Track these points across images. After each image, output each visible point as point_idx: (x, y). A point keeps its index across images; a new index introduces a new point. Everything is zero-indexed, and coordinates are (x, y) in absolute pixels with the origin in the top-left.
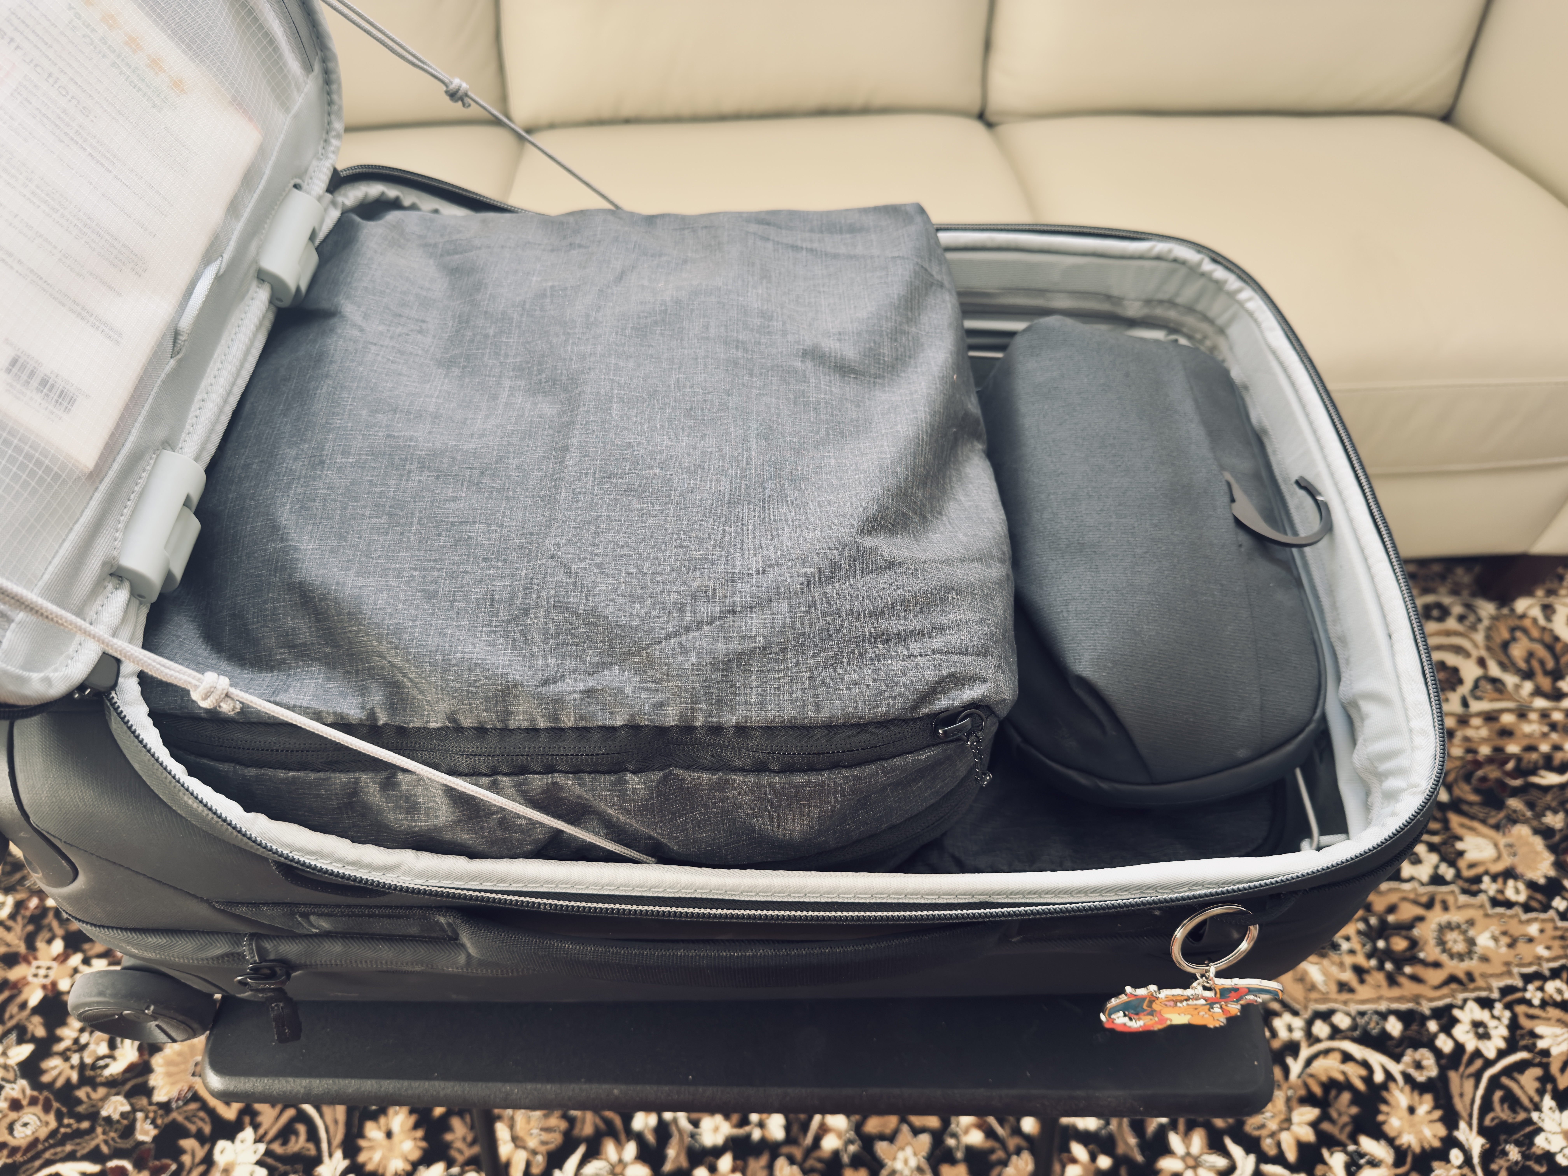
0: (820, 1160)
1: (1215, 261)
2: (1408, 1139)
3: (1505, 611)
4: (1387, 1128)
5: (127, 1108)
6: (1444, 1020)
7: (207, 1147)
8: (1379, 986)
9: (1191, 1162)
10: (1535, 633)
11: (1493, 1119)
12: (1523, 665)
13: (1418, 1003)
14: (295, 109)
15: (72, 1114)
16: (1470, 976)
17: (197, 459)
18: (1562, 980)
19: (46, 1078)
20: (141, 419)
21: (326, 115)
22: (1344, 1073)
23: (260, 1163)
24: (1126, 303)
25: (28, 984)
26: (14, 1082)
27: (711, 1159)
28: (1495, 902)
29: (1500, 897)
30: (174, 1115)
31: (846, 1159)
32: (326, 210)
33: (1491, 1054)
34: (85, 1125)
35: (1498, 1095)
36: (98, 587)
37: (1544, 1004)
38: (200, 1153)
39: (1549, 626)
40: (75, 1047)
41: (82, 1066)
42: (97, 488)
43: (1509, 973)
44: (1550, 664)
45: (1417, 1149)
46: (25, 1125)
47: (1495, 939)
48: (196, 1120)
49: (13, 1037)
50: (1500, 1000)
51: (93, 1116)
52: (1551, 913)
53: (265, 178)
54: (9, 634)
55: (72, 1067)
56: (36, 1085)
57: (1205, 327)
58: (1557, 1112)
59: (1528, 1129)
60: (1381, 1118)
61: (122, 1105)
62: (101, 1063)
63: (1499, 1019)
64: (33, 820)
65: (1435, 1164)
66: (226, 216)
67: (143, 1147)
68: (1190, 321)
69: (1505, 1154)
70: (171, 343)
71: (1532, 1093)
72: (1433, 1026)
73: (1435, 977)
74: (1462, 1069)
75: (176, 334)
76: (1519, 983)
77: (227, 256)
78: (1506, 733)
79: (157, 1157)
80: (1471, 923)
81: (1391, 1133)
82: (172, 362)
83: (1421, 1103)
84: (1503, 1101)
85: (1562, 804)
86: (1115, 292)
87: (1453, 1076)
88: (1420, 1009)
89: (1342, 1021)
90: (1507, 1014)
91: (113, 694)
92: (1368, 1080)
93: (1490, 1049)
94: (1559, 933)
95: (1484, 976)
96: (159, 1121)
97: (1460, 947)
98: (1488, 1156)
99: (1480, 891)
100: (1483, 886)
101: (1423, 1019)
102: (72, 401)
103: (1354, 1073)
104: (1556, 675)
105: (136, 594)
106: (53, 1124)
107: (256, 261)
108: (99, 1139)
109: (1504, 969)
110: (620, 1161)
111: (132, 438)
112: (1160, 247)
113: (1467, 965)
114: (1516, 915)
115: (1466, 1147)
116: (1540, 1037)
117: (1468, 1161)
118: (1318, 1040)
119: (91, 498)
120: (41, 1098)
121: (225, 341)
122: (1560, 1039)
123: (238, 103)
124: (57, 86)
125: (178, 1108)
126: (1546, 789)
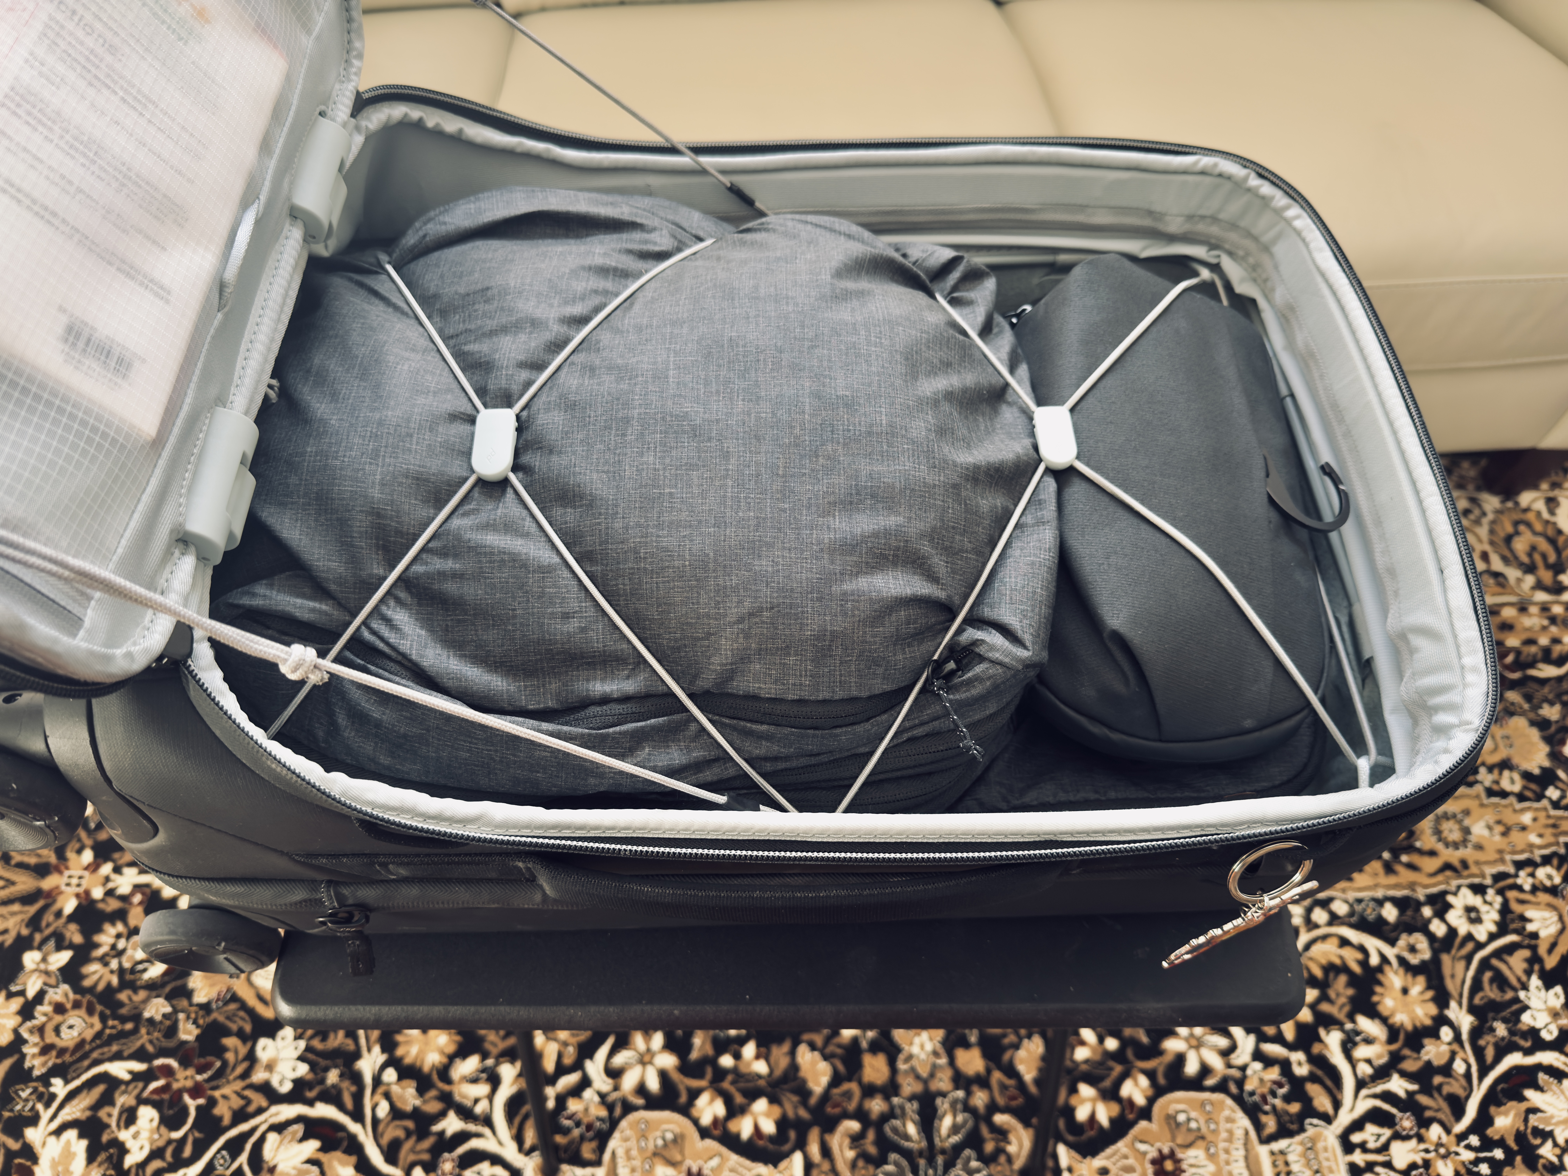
0: (839, 1046)
1: (1261, 176)
2: (1401, 1018)
3: (1510, 504)
4: (1381, 1009)
5: (168, 1009)
6: (1439, 906)
7: (249, 1044)
8: (1376, 874)
9: (1194, 1042)
10: (1538, 527)
11: (1482, 998)
12: (1525, 559)
13: (1413, 890)
14: (317, 30)
15: (115, 1017)
16: (1465, 864)
17: (246, 413)
18: (1552, 866)
19: (87, 983)
20: (195, 379)
21: (346, 34)
22: (1341, 958)
23: (301, 1058)
24: (1168, 218)
25: (61, 893)
26: (56, 986)
27: (736, 1046)
28: (1490, 792)
29: (1495, 787)
30: (215, 1015)
31: (864, 1044)
32: (351, 135)
33: (1482, 937)
34: (129, 1026)
35: (1488, 975)
36: (167, 556)
37: (1535, 889)
38: (243, 1050)
39: (1552, 519)
40: (113, 953)
41: (121, 971)
42: (160, 455)
43: (1502, 861)
44: (1552, 558)
45: (1409, 1027)
46: (71, 1027)
47: (1490, 828)
48: (237, 1019)
49: (52, 944)
50: (1492, 887)
51: (136, 1017)
52: (1545, 803)
53: (293, 108)
54: (89, 612)
55: (112, 972)
56: (77, 988)
57: (1248, 243)
58: (1543, 991)
59: (1515, 1007)
60: (1375, 999)
61: (164, 1006)
62: (140, 967)
63: (1490, 904)
64: (115, 784)
65: (1426, 1041)
66: (260, 155)
67: (187, 1046)
68: (1233, 237)
69: (1492, 1030)
70: (217, 296)
71: (1520, 973)
72: (1427, 911)
73: (1430, 864)
74: (1453, 951)
75: (222, 286)
76: (1511, 870)
77: (263, 198)
78: (1507, 627)
79: (202, 1055)
80: (1467, 812)
81: (1385, 1012)
82: (220, 316)
83: (1414, 984)
84: (1492, 981)
85: (1559, 696)
86: (1157, 208)
87: (1446, 959)
88: (1415, 895)
89: (1340, 908)
90: (1499, 899)
91: (190, 662)
92: (1364, 963)
93: (1481, 933)
94: (1551, 821)
95: (1477, 863)
96: (201, 1022)
97: (1455, 835)
98: (1476, 1033)
99: (1477, 782)
100: (1479, 777)
101: (1418, 905)
102: (129, 366)
103: (1351, 957)
104: (1557, 569)
105: (202, 558)
106: (98, 1026)
107: (289, 198)
108: (143, 1038)
109: (1497, 856)
110: (648, 1050)
111: (188, 400)
112: (1205, 161)
113: (1462, 853)
114: (1511, 805)
115: (1456, 1024)
116: (1530, 921)
117: (1457, 1038)
118: (1317, 926)
119: (155, 466)
120: (85, 1001)
121: (263, 286)
122: (1548, 922)
123: (262, 30)
124: (82, 24)
125: (218, 1008)
126: (1543, 682)
